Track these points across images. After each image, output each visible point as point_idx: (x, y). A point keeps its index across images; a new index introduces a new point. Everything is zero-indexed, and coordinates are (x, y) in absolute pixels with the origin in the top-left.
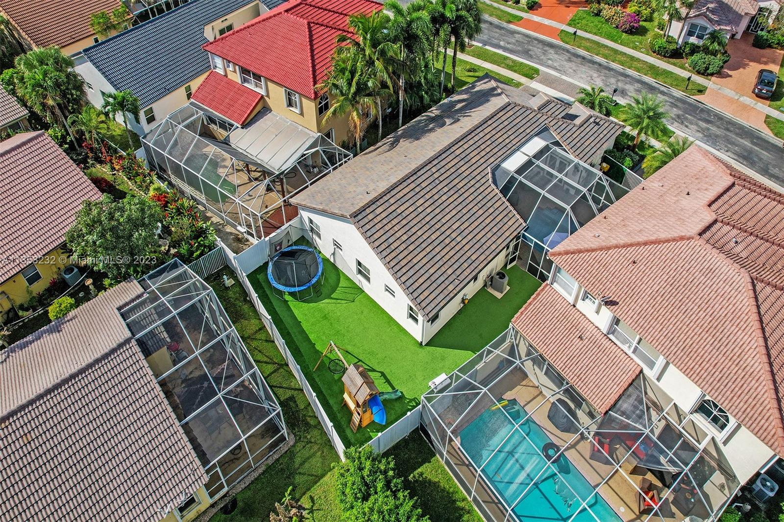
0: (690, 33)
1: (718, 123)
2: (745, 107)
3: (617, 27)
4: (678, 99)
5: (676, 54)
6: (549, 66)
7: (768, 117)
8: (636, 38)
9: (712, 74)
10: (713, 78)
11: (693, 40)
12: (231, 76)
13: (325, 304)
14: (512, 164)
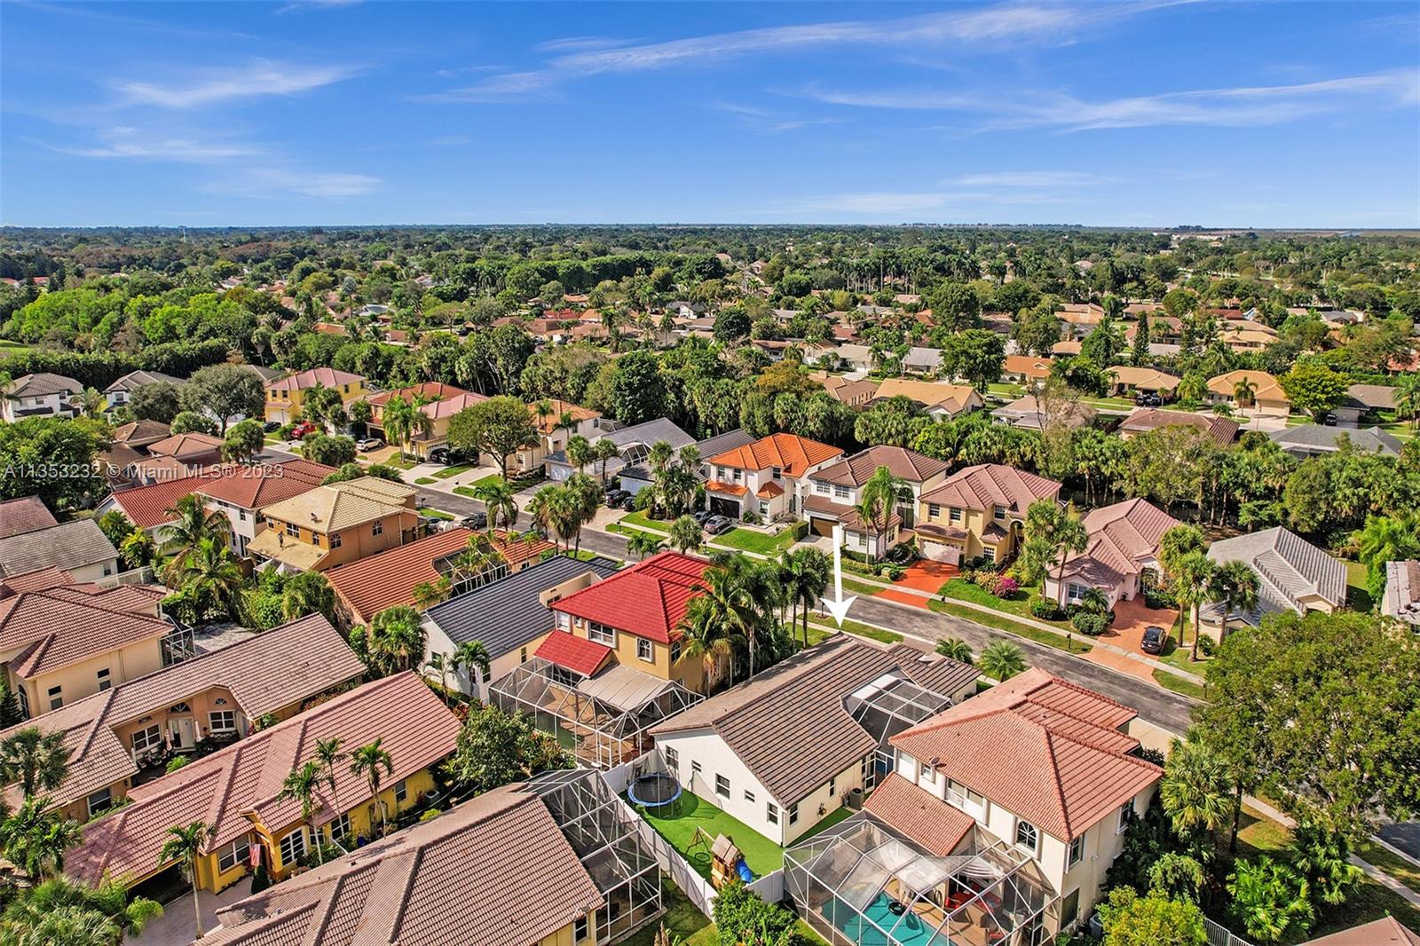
0: (1072, 595)
1: (1102, 678)
2: (1133, 662)
3: (993, 593)
4: (1060, 658)
5: (1058, 616)
6: (914, 633)
7: (1156, 670)
8: (1016, 603)
9: (1098, 634)
10: (1100, 638)
11: (1076, 601)
12: (577, 633)
13: (685, 821)
14: (863, 694)
